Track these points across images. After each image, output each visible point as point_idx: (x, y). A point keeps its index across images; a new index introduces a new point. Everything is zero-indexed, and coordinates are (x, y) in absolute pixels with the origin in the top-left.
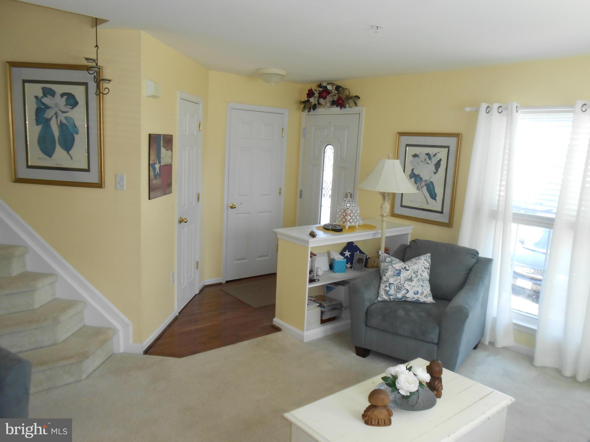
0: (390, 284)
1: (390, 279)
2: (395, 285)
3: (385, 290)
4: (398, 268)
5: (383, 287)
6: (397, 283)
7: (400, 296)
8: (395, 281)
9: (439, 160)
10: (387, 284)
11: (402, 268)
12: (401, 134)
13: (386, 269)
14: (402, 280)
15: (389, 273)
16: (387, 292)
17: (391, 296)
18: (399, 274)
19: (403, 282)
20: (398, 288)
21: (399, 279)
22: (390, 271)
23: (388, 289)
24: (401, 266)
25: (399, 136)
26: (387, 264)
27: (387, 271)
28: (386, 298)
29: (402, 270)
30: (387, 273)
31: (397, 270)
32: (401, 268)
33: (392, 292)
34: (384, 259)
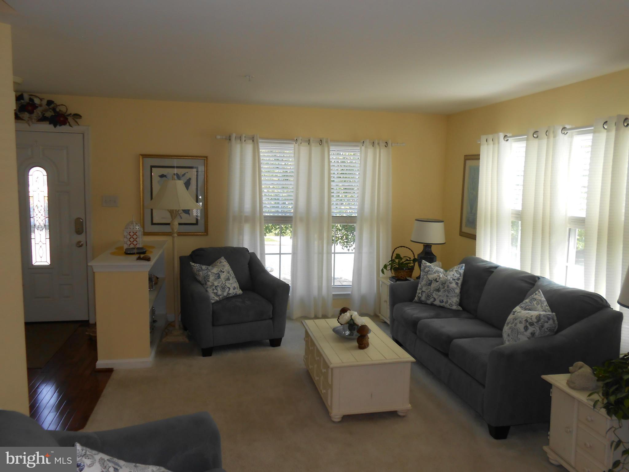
0: (216, 287)
1: (214, 282)
2: (220, 286)
3: (214, 293)
4: (216, 272)
5: (211, 291)
6: (220, 284)
7: (225, 294)
8: (219, 283)
9: (188, 179)
10: (214, 287)
11: (220, 272)
12: (145, 156)
13: (207, 275)
14: (223, 280)
15: (212, 278)
16: (216, 294)
17: (220, 296)
18: (219, 277)
19: (225, 282)
20: (223, 288)
21: (221, 281)
22: (212, 277)
23: (215, 291)
24: (218, 270)
25: (143, 159)
26: (206, 271)
27: (209, 277)
28: (217, 299)
29: (220, 273)
30: (209, 278)
31: (216, 274)
32: (218, 272)
33: (220, 292)
34: (200, 268)
